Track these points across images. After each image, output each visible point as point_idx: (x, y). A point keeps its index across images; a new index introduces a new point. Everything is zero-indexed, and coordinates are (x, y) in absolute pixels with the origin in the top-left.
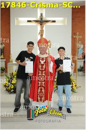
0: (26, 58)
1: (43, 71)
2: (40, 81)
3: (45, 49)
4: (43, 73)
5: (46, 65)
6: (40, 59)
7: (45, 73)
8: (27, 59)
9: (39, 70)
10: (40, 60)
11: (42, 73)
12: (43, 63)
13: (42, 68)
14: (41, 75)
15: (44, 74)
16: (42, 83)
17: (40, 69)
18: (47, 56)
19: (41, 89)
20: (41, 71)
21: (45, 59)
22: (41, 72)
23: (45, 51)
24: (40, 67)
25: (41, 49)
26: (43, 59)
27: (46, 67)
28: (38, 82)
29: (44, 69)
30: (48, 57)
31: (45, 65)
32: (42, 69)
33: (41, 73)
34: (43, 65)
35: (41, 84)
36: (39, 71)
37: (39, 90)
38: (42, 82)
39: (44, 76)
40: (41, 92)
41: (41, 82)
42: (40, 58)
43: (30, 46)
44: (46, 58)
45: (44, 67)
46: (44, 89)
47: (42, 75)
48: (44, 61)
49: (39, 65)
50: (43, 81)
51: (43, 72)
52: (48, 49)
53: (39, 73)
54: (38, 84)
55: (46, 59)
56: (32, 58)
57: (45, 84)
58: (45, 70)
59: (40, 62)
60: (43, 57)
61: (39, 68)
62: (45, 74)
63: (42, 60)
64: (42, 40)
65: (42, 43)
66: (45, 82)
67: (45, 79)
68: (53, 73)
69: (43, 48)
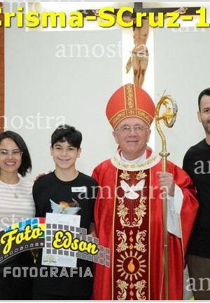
1: (135, 230)
2: (123, 279)
3: (140, 133)
4: (135, 242)
5: (146, 203)
6: (120, 179)
7: (146, 238)
9: (118, 226)
10: (119, 184)
11: (131, 240)
13: (131, 216)
14: (128, 250)
15: (140, 247)
16: (132, 286)
17: (122, 222)
20: (127, 230)
22: (128, 237)
24: (123, 212)
27: (147, 211)
28: (116, 284)
29: (140, 222)
31: (142, 206)
32: (131, 221)
33: (128, 242)
35: (128, 290)
36: (119, 232)
38: (135, 281)
39: (140, 253)
41: (128, 281)
42: (120, 172)
44: (147, 172)
45: (140, 212)
47: (134, 250)
48: (141, 186)
49: (118, 204)
50: (140, 279)
51: (138, 237)
52: (162, 134)
53: (117, 242)
54: (117, 289)
55: (147, 179)
57: (145, 290)
58: (144, 226)
60: (133, 166)
61: (118, 218)
62: (145, 242)
63: (129, 182)
64: (127, 95)
65: (128, 106)
66: (147, 280)
67: (146, 269)
68: (180, 239)
69: (132, 127)
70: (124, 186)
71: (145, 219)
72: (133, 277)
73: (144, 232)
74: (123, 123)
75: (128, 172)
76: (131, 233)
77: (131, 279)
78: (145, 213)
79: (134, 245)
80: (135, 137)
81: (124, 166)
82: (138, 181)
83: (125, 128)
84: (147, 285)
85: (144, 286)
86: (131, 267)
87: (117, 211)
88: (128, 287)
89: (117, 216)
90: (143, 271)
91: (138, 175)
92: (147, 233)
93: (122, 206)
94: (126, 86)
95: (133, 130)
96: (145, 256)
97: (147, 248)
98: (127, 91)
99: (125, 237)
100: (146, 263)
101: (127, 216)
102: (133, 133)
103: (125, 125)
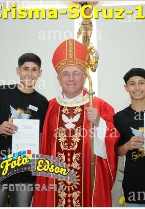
0: (13, 110)
3: (77, 78)
4: (71, 162)
6: (61, 113)
7: (81, 158)
8: (19, 111)
9: (59, 149)
10: (61, 117)
11: (69, 160)
12: (74, 126)
13: (69, 141)
15: (75, 165)
16: (69, 195)
17: (62, 146)
18: (87, 101)
20: (66, 152)
21: (80, 110)
22: (67, 157)
23: (78, 85)
24: (62, 138)
25: (66, 78)
26: (71, 112)
28: (57, 194)
29: (76, 146)
30: (88, 105)
31: (78, 134)
32: (69, 145)
33: (67, 162)
35: (67, 198)
36: (59, 154)
38: (71, 192)
39: (75, 170)
41: (66, 191)
42: (62, 107)
43: (26, 69)
44: (82, 107)
45: (76, 139)
47: (71, 168)
48: (77, 118)
50: (76, 190)
51: (74, 158)
52: (89, 77)
54: (58, 198)
55: (82, 113)
56: (36, 109)
57: (80, 198)
58: (79, 150)
59: (62, 124)
60: (71, 103)
61: (59, 143)
62: (80, 162)
63: (68, 116)
64: (68, 48)
65: (68, 57)
66: (81, 191)
67: (80, 182)
68: (106, 160)
69: (71, 74)
70: (65, 118)
71: (80, 144)
72: (71, 188)
73: (79, 154)
74: (64, 70)
75: (68, 107)
76: (69, 155)
77: (69, 190)
78: (80, 139)
79: (71, 164)
80: (73, 81)
81: (65, 103)
82: (75, 115)
83: (66, 73)
84: (81, 194)
85: (78, 195)
87: (58, 138)
88: (67, 196)
89: (58, 141)
90: (78, 184)
91: (75, 110)
92: (81, 155)
94: (68, 41)
95: (71, 76)
96: (79, 172)
97: (81, 166)
98: (68, 44)
99: (64, 158)
100: (80, 178)
101: (66, 142)
102: (71, 78)
103: (66, 72)
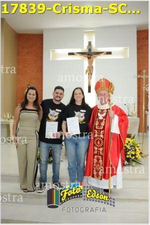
1: (100, 130)
2: (96, 146)
4: (100, 134)
5: (105, 121)
6: (98, 112)
7: (104, 133)
9: (95, 129)
12: (102, 118)
13: (99, 125)
14: (98, 137)
15: (102, 136)
17: (96, 127)
19: (98, 158)
20: (98, 130)
21: (106, 111)
22: (98, 132)
24: (97, 124)
27: (105, 124)
28: (94, 148)
29: (102, 128)
31: (104, 122)
32: (99, 127)
33: (98, 134)
34: (102, 121)
35: (97, 150)
36: (95, 131)
37: (95, 160)
38: (99, 148)
39: (102, 138)
40: (98, 163)
46: (102, 159)
47: (100, 137)
48: (104, 115)
50: (101, 147)
51: (101, 132)
53: (94, 134)
54: (94, 150)
57: (103, 151)
58: (104, 129)
59: (98, 117)
62: (104, 135)
66: (103, 147)
68: (120, 134)
71: (104, 126)
73: (103, 131)
82: (104, 113)
84: (103, 149)
86: (99, 143)
89: (95, 125)
90: (102, 144)
93: (97, 122)
96: (103, 139)
100: (103, 142)
